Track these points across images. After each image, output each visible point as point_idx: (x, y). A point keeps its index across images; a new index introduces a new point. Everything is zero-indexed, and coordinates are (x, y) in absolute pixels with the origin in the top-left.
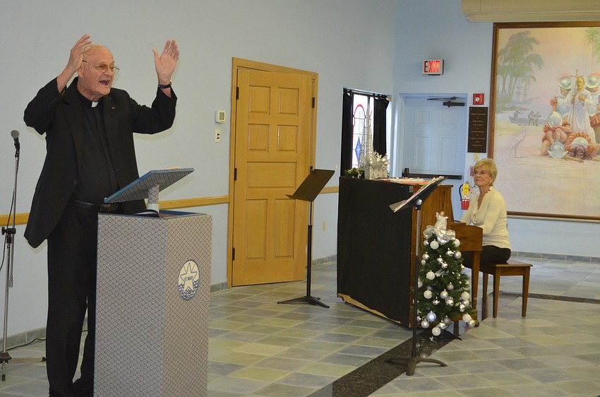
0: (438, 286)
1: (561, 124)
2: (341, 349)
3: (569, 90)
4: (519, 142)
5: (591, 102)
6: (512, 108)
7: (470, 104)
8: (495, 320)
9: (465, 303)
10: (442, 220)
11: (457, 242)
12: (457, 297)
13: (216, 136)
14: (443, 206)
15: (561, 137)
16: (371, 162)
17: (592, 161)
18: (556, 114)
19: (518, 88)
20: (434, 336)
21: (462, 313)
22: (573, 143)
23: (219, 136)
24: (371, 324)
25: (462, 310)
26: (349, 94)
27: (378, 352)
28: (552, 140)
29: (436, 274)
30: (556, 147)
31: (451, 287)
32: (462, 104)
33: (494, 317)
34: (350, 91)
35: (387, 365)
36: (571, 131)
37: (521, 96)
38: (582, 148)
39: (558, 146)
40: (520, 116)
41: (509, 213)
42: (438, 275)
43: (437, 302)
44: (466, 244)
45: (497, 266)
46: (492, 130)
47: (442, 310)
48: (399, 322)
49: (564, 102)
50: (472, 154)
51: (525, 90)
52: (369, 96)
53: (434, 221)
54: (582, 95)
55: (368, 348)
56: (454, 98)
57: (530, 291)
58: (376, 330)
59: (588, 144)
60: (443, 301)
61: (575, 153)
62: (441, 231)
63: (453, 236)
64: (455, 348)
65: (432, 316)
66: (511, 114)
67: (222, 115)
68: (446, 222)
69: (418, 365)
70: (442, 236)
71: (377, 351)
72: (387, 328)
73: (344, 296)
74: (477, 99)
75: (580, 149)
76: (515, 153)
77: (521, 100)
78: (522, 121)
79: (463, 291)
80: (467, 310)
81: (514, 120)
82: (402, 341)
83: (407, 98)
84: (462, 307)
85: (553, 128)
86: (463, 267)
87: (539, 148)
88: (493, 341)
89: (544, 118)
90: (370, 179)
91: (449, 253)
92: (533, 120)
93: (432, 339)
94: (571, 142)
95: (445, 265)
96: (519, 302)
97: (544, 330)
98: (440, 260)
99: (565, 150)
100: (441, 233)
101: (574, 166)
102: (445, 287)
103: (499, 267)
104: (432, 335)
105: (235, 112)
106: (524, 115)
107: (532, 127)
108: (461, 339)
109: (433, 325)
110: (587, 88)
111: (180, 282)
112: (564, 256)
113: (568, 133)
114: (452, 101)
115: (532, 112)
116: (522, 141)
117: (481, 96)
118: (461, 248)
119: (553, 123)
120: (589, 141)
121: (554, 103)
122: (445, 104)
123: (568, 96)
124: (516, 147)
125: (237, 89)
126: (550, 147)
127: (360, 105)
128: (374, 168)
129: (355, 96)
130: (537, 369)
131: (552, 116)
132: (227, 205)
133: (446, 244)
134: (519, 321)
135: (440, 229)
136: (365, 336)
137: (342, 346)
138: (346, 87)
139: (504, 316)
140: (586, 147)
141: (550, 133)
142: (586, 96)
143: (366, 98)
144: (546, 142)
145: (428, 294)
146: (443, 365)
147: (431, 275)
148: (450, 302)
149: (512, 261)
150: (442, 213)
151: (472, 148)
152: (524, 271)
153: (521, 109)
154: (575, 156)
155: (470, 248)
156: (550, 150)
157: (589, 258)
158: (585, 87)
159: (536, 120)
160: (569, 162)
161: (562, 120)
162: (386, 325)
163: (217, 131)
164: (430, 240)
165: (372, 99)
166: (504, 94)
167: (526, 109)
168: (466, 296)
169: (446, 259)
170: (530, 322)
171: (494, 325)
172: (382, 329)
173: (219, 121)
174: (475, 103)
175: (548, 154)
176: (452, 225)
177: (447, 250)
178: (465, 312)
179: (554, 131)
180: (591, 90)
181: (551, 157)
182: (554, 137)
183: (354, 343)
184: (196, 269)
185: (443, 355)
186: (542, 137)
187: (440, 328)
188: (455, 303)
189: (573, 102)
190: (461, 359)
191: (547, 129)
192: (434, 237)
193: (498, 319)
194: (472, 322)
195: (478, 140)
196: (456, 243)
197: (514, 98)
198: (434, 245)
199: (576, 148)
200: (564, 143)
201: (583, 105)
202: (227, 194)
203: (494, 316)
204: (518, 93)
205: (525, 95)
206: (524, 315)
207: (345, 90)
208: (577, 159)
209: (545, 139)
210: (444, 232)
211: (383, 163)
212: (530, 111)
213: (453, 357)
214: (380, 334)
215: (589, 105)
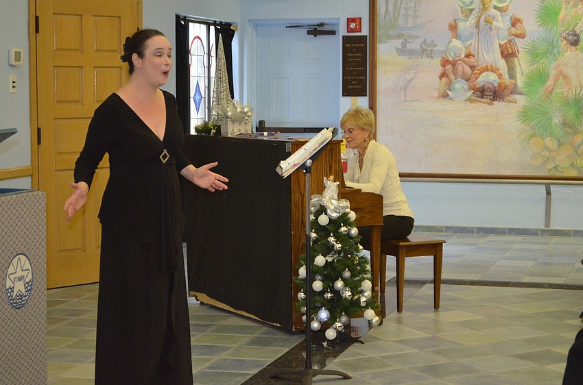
0: (330, 273)
1: (463, 56)
2: (208, 364)
3: (471, 10)
4: (410, 81)
5: (501, 25)
6: (399, 36)
7: (343, 31)
8: (400, 315)
9: (366, 294)
10: (331, 187)
11: (353, 216)
12: (355, 288)
13: (11, 84)
14: (331, 167)
15: (464, 72)
16: (230, 114)
17: (504, 103)
18: (456, 43)
19: (406, 9)
20: (329, 341)
21: (363, 307)
22: (480, 79)
23: (15, 85)
24: (241, 329)
25: (363, 304)
26: (183, 23)
27: (258, 366)
28: (452, 77)
29: (326, 258)
30: (457, 86)
31: (347, 274)
32: (333, 33)
33: (398, 311)
34: (184, 18)
35: (273, 381)
36: (476, 64)
37: (410, 20)
38: (491, 86)
39: (460, 85)
40: (409, 46)
41: (401, 175)
42: (330, 259)
43: (329, 295)
44: (363, 217)
45: (401, 244)
46: (374, 66)
47: (338, 306)
48: (278, 325)
49: (465, 26)
50: (348, 99)
51: (415, 11)
52: (208, 24)
53: (321, 189)
54: (489, 15)
55: (244, 361)
56: (322, 25)
57: (444, 276)
58: (248, 337)
59: (498, 80)
60: (337, 293)
61: (482, 92)
62: (332, 202)
63: (347, 207)
64: (357, 354)
65: (324, 315)
66: (398, 43)
67: (18, 56)
68: (336, 188)
69: (314, 379)
70: (332, 208)
71: (256, 364)
72: (261, 334)
73: (198, 294)
74: (353, 25)
75: (488, 88)
76: (405, 95)
77: (410, 25)
78: (412, 53)
79: (363, 279)
80: (370, 304)
81: (402, 51)
82: (287, 350)
83: (258, 25)
84: (363, 299)
85: (454, 60)
86: (361, 247)
87: (435, 88)
88: (401, 342)
89: (440, 48)
90: (230, 136)
91: (343, 229)
92: (426, 51)
93: (325, 344)
94: (477, 78)
95: (338, 246)
96: (429, 290)
97: (467, 324)
98: (332, 239)
99: (470, 89)
100: (332, 204)
101: (483, 110)
102: (339, 275)
103: (403, 246)
104: (325, 339)
105: (34, 51)
106: (415, 45)
107: (426, 61)
108: (362, 343)
109: (325, 326)
110: (495, 7)
111: (9, 284)
112: (473, 228)
113: (472, 67)
114: (318, 29)
115: (425, 41)
116: (411, 79)
117: (358, 20)
118: (357, 223)
119: (453, 55)
120: (500, 76)
121: (453, 27)
122: (309, 33)
123: (471, 17)
124: (405, 88)
125: (37, 18)
126: (449, 85)
127: (198, 37)
128: (233, 122)
129: (191, 24)
130: (468, 375)
131: (451, 45)
132: (29, 179)
133: (339, 218)
134: (431, 315)
135: (330, 198)
136: (235, 346)
137: (208, 360)
138: (178, 13)
139: (411, 309)
140: (496, 84)
141: (449, 67)
142: (494, 18)
143: (204, 27)
144: (444, 79)
145: (318, 285)
146: (346, 377)
147: (320, 260)
148: (348, 294)
149: (414, 238)
150: (332, 177)
151: (347, 92)
152: (434, 249)
153: (410, 37)
154: (482, 97)
155: (367, 222)
156: (450, 90)
157: (505, 229)
158: (492, 6)
159: (431, 51)
160: (475, 105)
161: (464, 49)
162: (261, 331)
163: (12, 77)
164: (318, 214)
165: (212, 28)
166: (388, 18)
167: (417, 37)
168: (367, 285)
169: (338, 238)
170: (445, 316)
171: (399, 321)
172: (256, 335)
173: (13, 63)
174: (349, 30)
175: (448, 95)
176: (345, 193)
177: (341, 227)
178: (366, 307)
179: (454, 64)
180: (500, 10)
181: (451, 99)
182: (455, 73)
183: (223, 356)
184: (27, 266)
185: (343, 364)
186: (439, 73)
187: (336, 329)
188: (353, 295)
189: (477, 25)
190: (367, 368)
191: (445, 63)
192: (322, 210)
193: (404, 313)
194: (376, 319)
195: (355, 80)
196: (350, 215)
197: (401, 22)
198: (323, 220)
199: (483, 86)
200: (467, 80)
201: (491, 29)
202: (29, 164)
203: (399, 309)
204: (406, 16)
205: (415, 17)
206: (436, 306)
207: (178, 17)
208: (484, 100)
209: (443, 75)
210: (335, 202)
211: (246, 113)
212: (422, 40)
213: (356, 366)
214: (257, 342)
215: (498, 29)
